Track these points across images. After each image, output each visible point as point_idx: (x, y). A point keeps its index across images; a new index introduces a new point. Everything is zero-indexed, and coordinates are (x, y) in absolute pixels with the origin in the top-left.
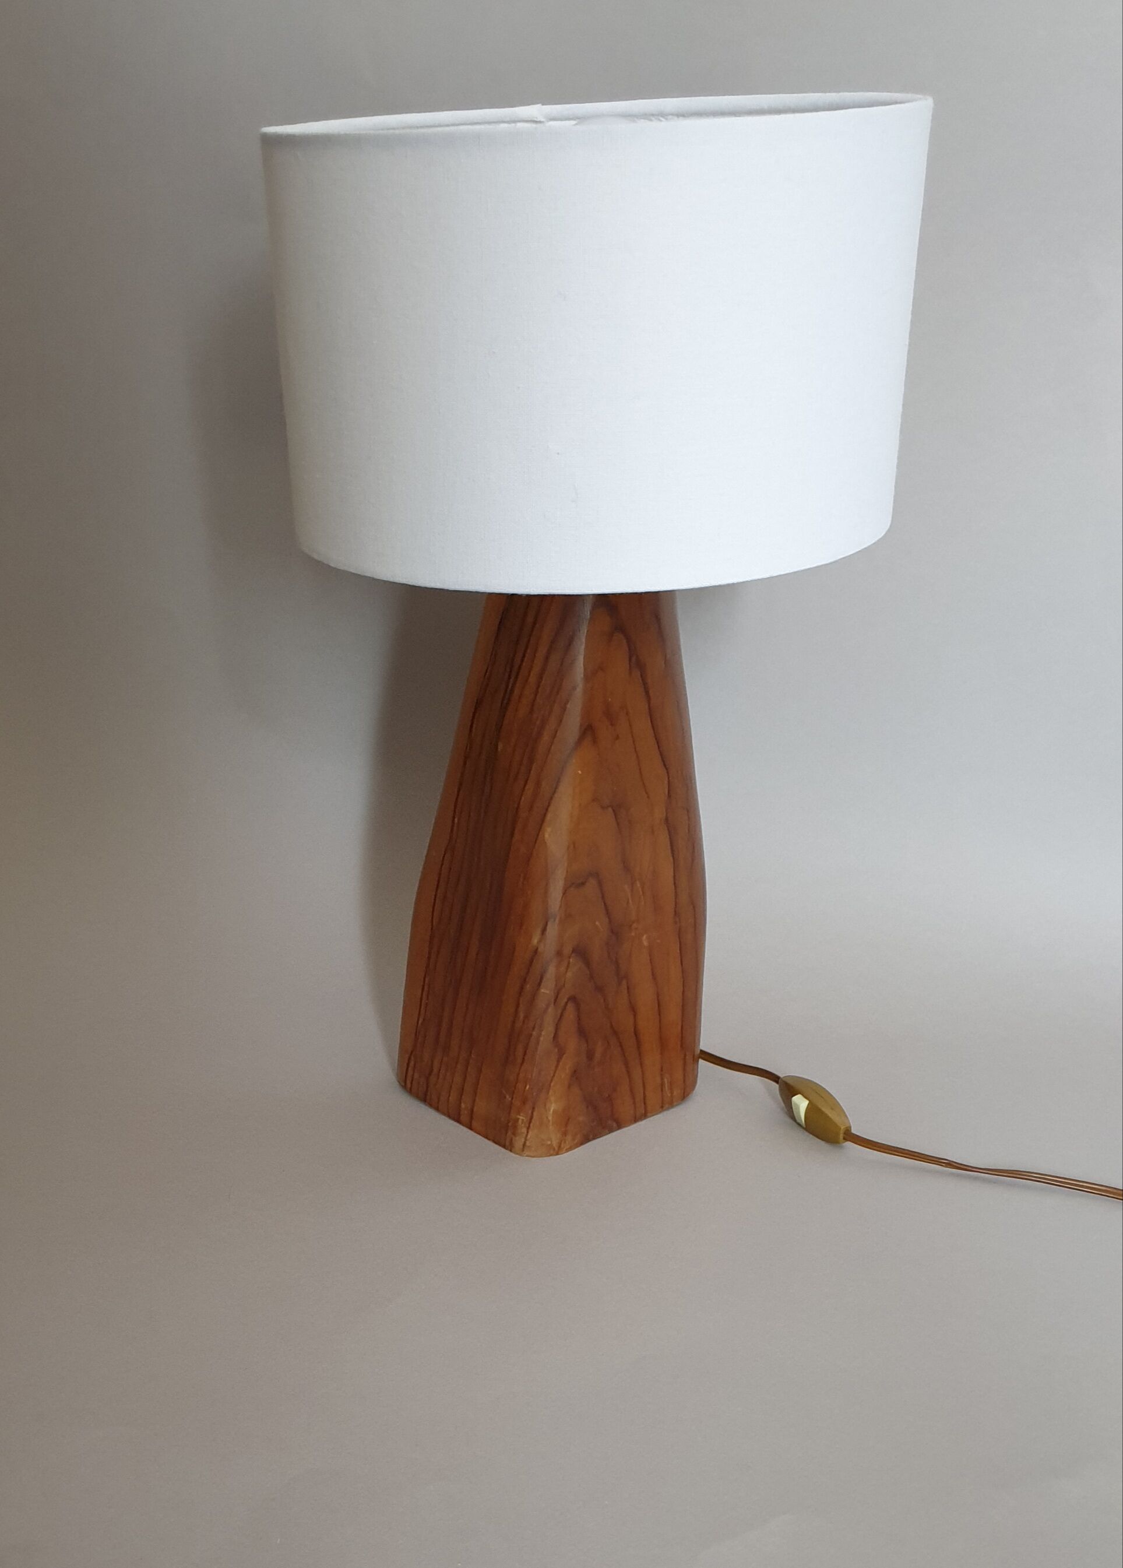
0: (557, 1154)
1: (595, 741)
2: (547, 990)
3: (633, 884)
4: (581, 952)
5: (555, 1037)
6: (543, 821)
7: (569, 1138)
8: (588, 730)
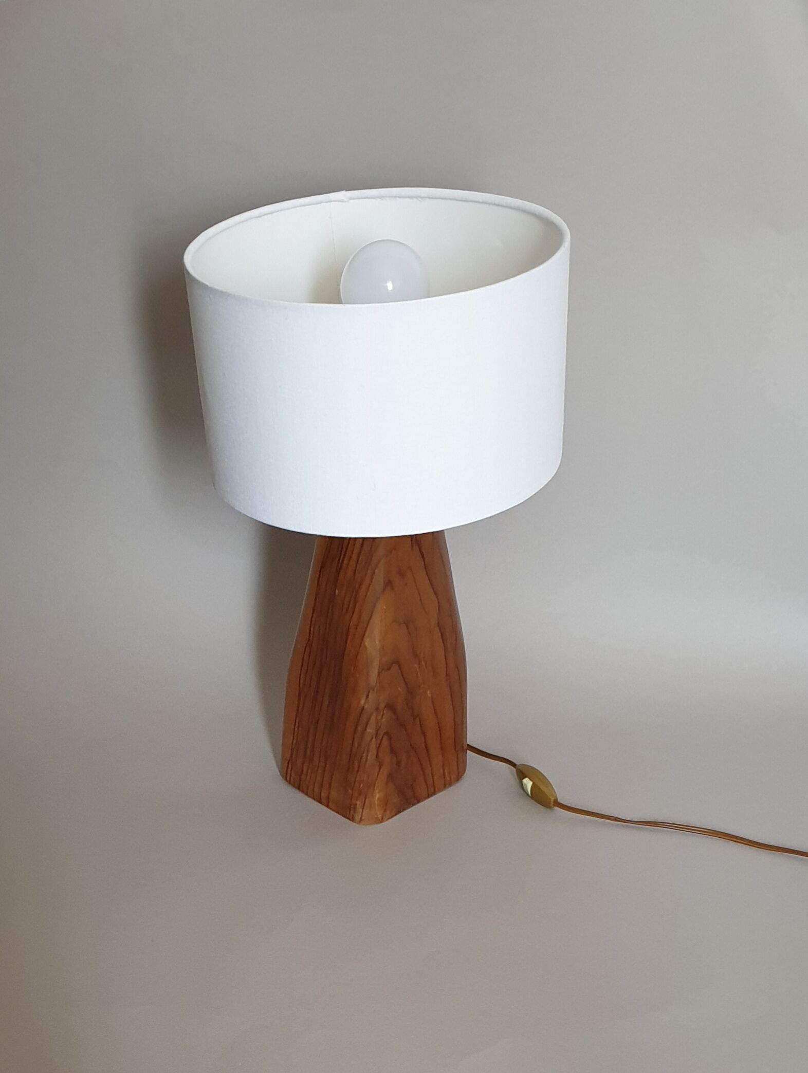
0: (381, 822)
1: (393, 589)
2: (370, 730)
3: (419, 663)
4: (391, 707)
5: (377, 756)
6: (364, 635)
7: (388, 812)
8: (389, 584)
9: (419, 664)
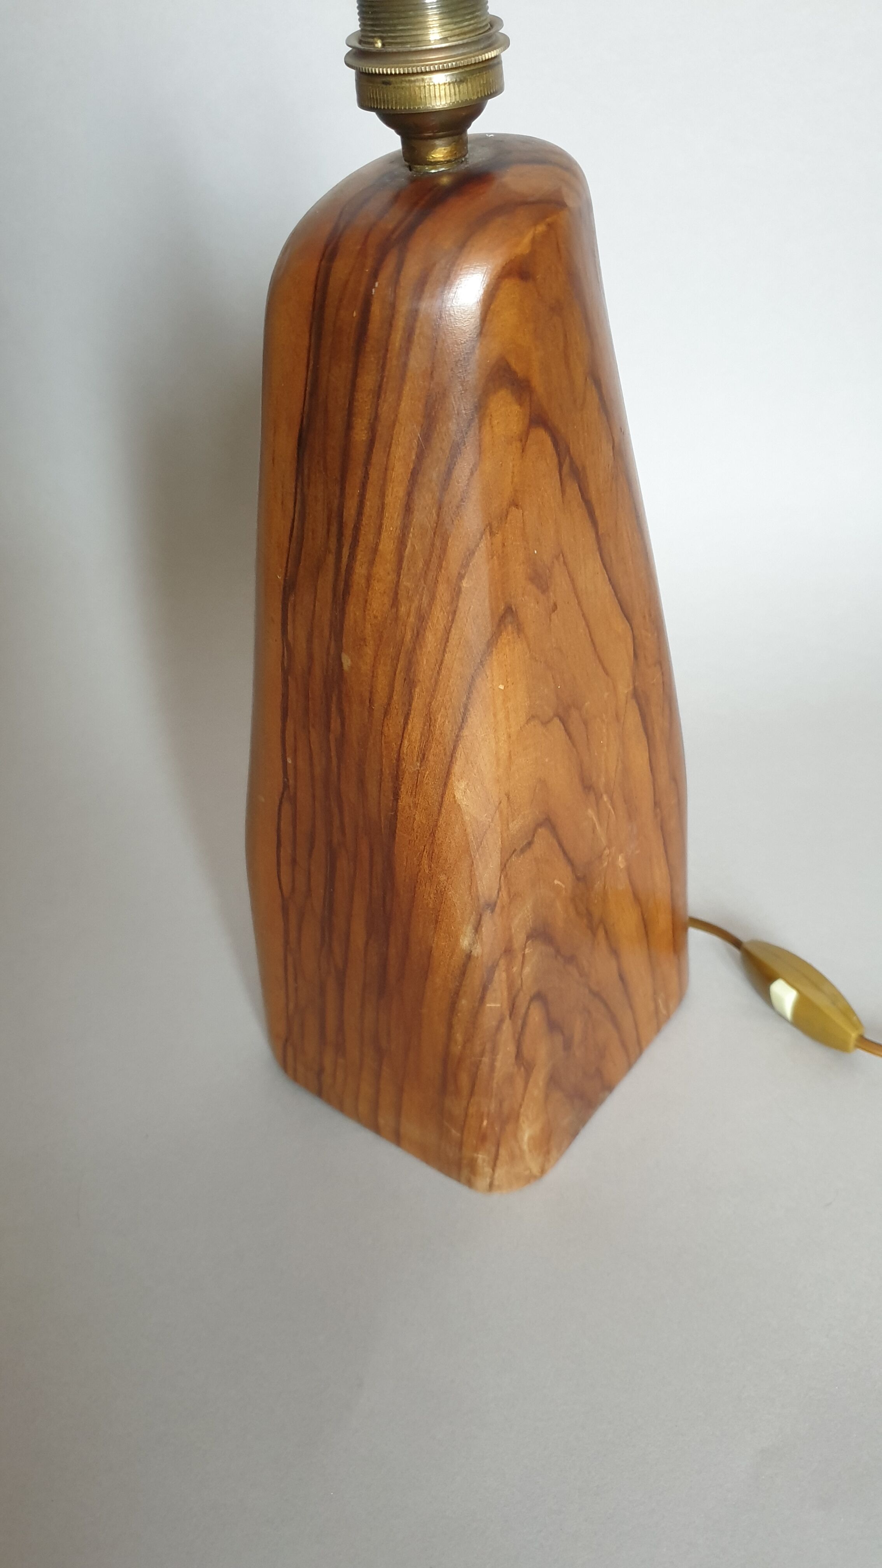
0: (540, 1178)
4: (539, 932)
5: (518, 1055)
7: (553, 1153)
8: (506, 616)
9: (597, 804)
